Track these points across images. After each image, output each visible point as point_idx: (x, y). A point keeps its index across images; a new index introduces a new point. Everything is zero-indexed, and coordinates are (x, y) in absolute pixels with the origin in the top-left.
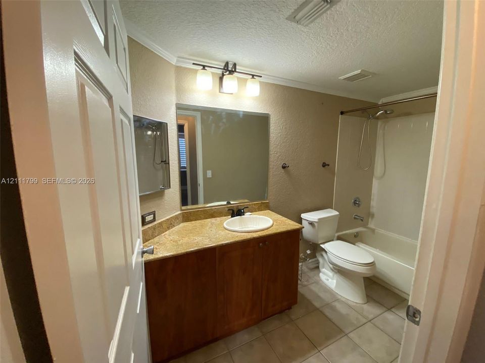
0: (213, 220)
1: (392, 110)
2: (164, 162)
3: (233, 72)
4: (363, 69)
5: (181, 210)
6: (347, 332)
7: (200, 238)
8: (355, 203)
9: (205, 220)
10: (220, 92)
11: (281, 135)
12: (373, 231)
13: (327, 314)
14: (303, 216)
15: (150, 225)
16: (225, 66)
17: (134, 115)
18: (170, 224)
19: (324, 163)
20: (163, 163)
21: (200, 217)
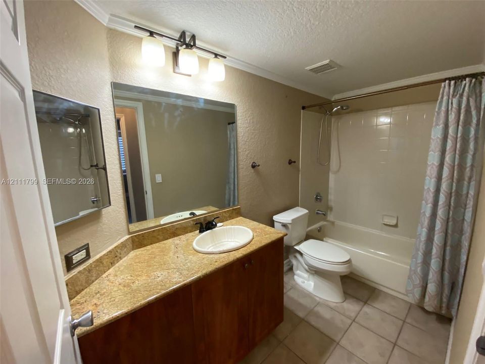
0: (176, 240)
1: (348, 106)
2: (95, 166)
3: (192, 46)
4: (332, 59)
5: (130, 233)
6: (337, 339)
7: (165, 273)
8: (317, 199)
9: (165, 242)
10: (174, 72)
11: (248, 130)
12: (333, 223)
13: (313, 323)
14: (275, 218)
15: (81, 268)
16: (181, 37)
17: (34, 91)
18: (114, 257)
19: (290, 160)
20: (94, 168)
21: (158, 239)
